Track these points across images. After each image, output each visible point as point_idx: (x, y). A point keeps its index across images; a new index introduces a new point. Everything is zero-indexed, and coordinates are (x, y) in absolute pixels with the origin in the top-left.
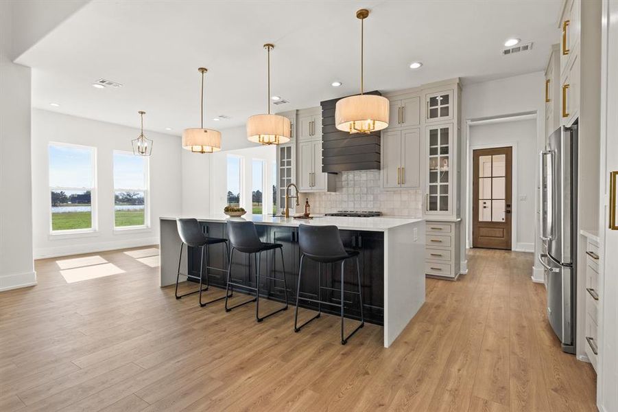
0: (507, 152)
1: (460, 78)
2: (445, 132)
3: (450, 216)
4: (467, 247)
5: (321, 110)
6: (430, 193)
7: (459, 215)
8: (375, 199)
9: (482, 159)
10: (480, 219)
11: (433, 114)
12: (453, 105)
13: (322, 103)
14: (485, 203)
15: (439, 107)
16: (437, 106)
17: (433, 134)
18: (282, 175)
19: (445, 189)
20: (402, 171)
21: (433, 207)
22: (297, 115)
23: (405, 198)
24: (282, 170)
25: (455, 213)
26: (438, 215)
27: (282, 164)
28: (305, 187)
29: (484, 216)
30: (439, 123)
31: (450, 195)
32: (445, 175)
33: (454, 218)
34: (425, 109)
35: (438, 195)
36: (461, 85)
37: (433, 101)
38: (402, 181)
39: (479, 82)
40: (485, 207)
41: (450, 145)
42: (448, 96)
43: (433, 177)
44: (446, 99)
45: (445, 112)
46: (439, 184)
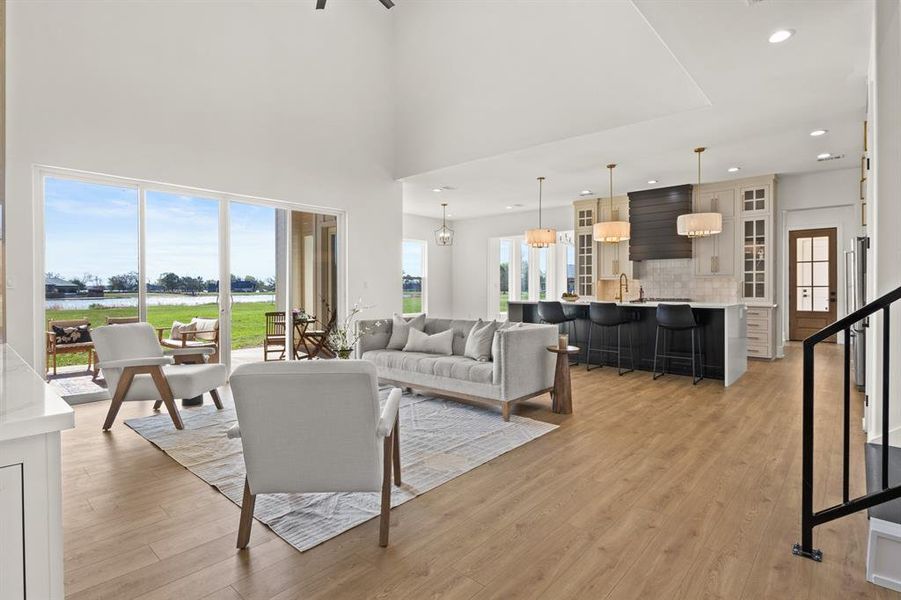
0: (831, 233)
1: (776, 175)
2: (761, 224)
3: (766, 301)
4: (784, 340)
5: (627, 200)
6: (746, 280)
7: (775, 301)
8: (684, 286)
9: (799, 241)
10: (799, 308)
11: (748, 207)
12: (768, 199)
13: (629, 194)
14: (805, 291)
15: (755, 200)
16: (753, 199)
17: (749, 225)
18: (582, 262)
19: (761, 277)
20: (715, 260)
21: (748, 293)
22: (598, 203)
23: (717, 285)
24: (581, 258)
25: (772, 299)
26: (754, 301)
27: (582, 251)
28: (608, 274)
29: (803, 305)
30: (754, 215)
31: (766, 283)
32: (761, 265)
33: (770, 304)
34: (740, 202)
35: (754, 283)
36: (778, 179)
37: (749, 195)
38: (715, 269)
39: (794, 177)
40: (805, 296)
41: (766, 236)
42: (763, 190)
43: (748, 266)
44: (761, 193)
45: (761, 206)
46: (754, 272)
